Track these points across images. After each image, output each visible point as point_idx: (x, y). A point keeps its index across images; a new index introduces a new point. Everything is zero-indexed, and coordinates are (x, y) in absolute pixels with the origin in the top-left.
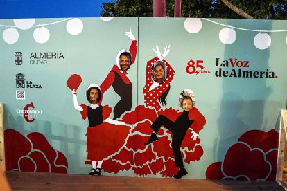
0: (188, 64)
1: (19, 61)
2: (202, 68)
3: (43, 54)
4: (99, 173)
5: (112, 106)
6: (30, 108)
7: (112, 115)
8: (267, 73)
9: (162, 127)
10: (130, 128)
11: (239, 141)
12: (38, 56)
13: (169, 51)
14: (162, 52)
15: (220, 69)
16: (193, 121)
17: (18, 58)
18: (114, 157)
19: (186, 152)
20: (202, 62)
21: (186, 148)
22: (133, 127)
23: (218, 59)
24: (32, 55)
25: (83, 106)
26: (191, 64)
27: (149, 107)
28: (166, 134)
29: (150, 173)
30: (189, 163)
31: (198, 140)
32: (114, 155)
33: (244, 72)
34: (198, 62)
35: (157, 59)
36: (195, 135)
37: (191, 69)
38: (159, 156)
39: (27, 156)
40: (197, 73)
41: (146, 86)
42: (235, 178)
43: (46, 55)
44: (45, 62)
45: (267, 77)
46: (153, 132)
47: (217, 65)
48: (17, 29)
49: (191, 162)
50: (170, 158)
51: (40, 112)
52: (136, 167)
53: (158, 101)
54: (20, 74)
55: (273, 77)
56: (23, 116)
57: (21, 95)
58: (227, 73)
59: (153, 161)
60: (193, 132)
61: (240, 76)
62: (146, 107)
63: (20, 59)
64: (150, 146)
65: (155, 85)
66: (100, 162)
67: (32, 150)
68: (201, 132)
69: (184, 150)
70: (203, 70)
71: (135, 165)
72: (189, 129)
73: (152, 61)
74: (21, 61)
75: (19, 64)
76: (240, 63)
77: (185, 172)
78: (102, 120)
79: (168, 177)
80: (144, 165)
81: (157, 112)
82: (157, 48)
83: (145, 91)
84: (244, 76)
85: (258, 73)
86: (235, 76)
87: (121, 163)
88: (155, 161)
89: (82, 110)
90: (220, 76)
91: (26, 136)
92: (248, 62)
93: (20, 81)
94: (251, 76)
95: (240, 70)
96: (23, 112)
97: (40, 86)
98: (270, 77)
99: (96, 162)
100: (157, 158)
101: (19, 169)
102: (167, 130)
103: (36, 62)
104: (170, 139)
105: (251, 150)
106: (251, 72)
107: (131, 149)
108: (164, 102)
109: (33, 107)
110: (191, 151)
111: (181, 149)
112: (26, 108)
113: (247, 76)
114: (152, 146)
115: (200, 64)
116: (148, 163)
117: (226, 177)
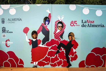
0: (71, 22)
1: (3, 22)
2: (76, 24)
3: (13, 19)
4: (36, 67)
5: (42, 40)
6: (8, 41)
7: (42, 43)
8: (101, 25)
9: (61, 48)
10: (49, 48)
11: (91, 52)
12: (11, 20)
13: (63, 17)
14: (61, 18)
15: (83, 24)
16: (73, 45)
17: (3, 21)
18: (42, 60)
19: (71, 57)
20: (76, 21)
21: (71, 56)
22: (50, 48)
23: (82, 20)
24: (9, 20)
25: (30, 40)
26: (72, 22)
27: (56, 40)
28: (63, 50)
29: (57, 66)
30: (72, 61)
31: (75, 52)
32: (43, 59)
33: (92, 25)
34: (75, 21)
35: (59, 20)
36: (74, 50)
37: (72, 24)
38: (60, 59)
39: (7, 61)
40: (75, 26)
41: (55, 31)
42: (90, 66)
43: (14, 19)
44: (14, 22)
45: (101, 27)
46: (58, 49)
47: (82, 23)
48: (2, 9)
49: (73, 61)
50: (64, 60)
51: (12, 43)
52: (51, 64)
53: (59, 37)
54: (4, 27)
55: (103, 27)
56: (5, 44)
57: (4, 36)
58: (86, 25)
59: (58, 61)
60: (74, 49)
61: (91, 27)
62: (55, 40)
63: (4, 21)
64: (57, 55)
65: (58, 31)
66: (37, 62)
67: (9, 59)
68: (76, 49)
69: (70, 56)
70: (77, 25)
71: (51, 63)
72: (72, 48)
73: (57, 21)
74: (4, 22)
75: (3, 23)
76: (91, 22)
77: (71, 65)
78: (38, 45)
79: (64, 67)
80: (55, 63)
81: (59, 42)
82: (59, 16)
83: (54, 33)
84: (92, 27)
85: (98, 25)
86: (89, 27)
87: (45, 62)
88: (59, 61)
89: (29, 41)
90: (83, 27)
91: (6, 53)
92: (94, 21)
93: (4, 30)
94: (95, 27)
95: (91, 24)
96: (5, 43)
97: (12, 32)
98: (102, 27)
99: (35, 62)
100: (60, 60)
101: (4, 66)
102: (63, 48)
103: (10, 22)
104: (65, 52)
105: (96, 55)
106: (95, 25)
107: (49, 57)
108: (62, 37)
109: (9, 41)
110: (73, 57)
111: (69, 56)
112: (6, 41)
113: (94, 27)
114: (58, 55)
115: (75, 22)
116: (56, 62)
117: (87, 66)
